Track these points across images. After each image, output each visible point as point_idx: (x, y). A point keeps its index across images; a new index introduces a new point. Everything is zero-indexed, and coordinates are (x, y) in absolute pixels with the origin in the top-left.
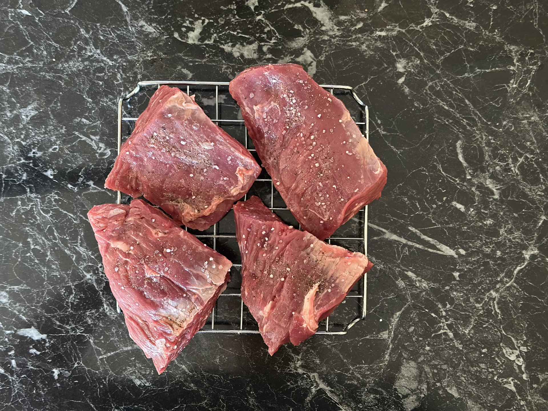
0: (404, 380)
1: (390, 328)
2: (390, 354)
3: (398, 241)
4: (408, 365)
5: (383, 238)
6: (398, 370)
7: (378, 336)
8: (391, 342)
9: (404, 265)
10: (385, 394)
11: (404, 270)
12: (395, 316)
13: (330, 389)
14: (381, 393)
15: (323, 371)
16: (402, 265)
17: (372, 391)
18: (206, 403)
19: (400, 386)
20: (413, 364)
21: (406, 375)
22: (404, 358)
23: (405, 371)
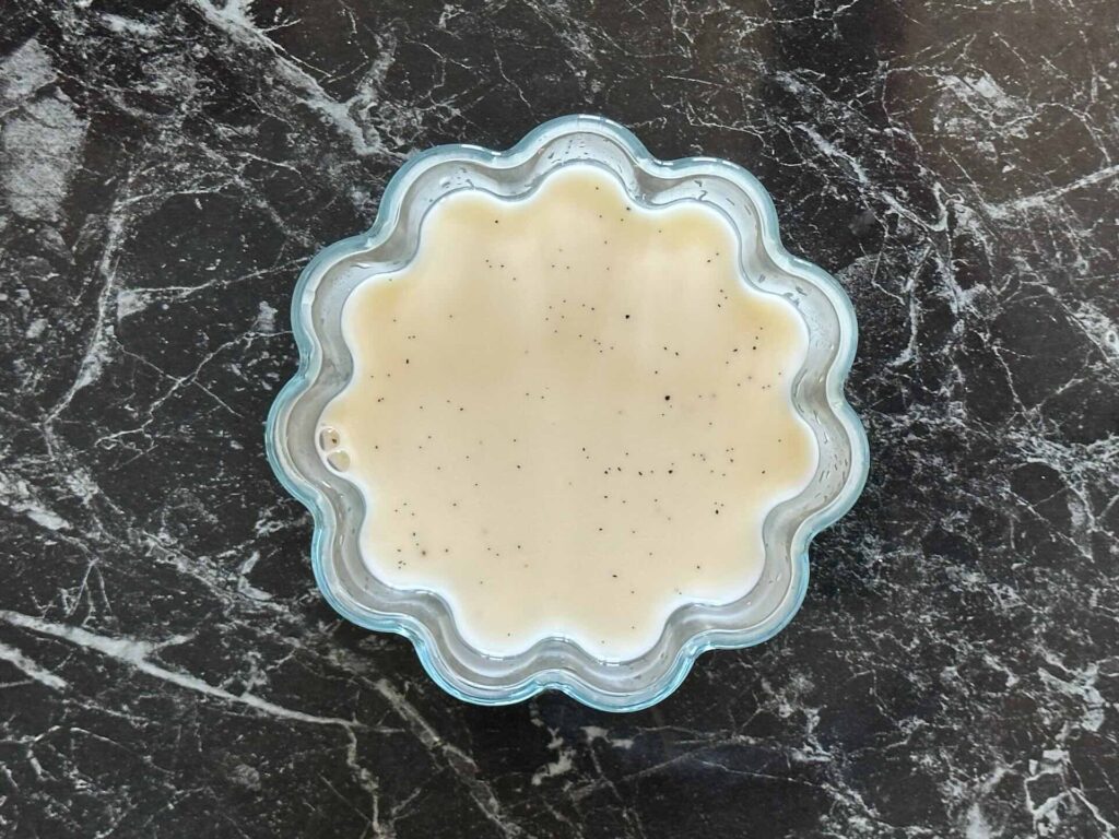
0: (54, 151)
1: (111, 327)
2: (105, 239)
3: (102, 633)
4: (41, 202)
5: (152, 642)
6: (76, 184)
7: (154, 295)
8: (104, 278)
9: (74, 550)
10: (118, 98)
11: (74, 533)
12: (97, 369)
13: (311, 103)
14: (131, 98)
15: (340, 161)
16: (80, 551)
17: (161, 105)
18: (742, 27)
19: (63, 127)
20: (26, 209)
21: (47, 168)
22: (55, 225)
23: (49, 182)
